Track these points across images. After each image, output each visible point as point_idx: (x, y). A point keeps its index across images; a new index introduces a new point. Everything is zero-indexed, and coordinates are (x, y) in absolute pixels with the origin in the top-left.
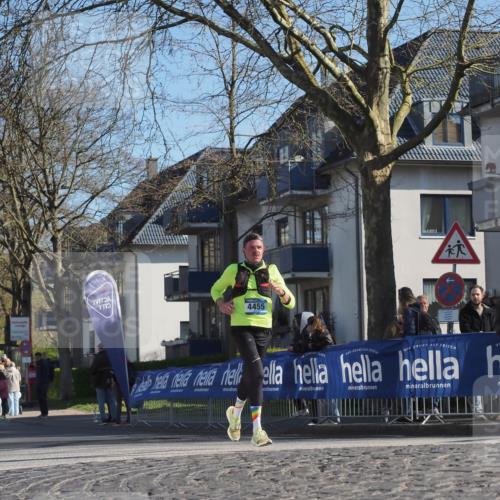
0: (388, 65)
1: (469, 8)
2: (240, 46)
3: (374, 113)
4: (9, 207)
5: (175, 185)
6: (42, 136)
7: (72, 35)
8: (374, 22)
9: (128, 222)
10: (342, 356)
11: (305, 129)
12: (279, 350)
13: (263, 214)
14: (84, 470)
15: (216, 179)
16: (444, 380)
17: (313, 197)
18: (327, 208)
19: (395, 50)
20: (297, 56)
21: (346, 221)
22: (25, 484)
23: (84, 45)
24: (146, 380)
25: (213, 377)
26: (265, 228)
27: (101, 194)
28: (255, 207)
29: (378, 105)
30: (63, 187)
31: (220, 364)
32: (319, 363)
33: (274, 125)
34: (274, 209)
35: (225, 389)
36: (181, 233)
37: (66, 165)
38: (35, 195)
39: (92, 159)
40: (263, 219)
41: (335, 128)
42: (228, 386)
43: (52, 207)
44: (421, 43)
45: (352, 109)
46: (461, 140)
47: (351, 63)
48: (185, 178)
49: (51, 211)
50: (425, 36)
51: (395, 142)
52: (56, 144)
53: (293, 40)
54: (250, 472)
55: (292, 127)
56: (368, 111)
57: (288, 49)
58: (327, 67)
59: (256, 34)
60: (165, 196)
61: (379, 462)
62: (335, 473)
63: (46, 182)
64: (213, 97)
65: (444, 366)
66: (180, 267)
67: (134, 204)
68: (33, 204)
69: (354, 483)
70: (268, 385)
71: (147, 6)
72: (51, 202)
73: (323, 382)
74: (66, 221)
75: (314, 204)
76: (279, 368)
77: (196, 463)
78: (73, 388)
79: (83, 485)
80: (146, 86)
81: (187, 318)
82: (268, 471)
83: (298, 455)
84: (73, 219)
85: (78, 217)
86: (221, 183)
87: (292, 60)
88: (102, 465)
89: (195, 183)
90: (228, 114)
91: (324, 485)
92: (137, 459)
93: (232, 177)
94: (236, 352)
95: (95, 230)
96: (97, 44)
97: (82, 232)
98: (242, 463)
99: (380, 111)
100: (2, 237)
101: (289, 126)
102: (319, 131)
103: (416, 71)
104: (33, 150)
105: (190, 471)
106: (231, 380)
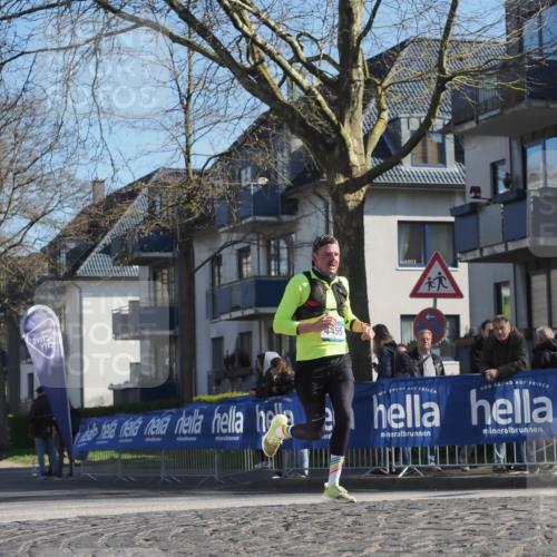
0: (362, 78)
1: (452, 15)
2: (197, 55)
3: (346, 131)
5: (124, 210)
7: (9, 42)
8: (345, 30)
9: (71, 251)
11: (269, 148)
12: (240, 394)
13: (222, 243)
14: (20, 529)
15: (170, 204)
16: (423, 428)
17: (279, 224)
18: (293, 236)
19: (370, 61)
23: (23, 53)
24: (91, 428)
25: (166, 425)
26: (224, 258)
27: (41, 220)
28: (214, 234)
29: (350, 121)
31: (173, 411)
32: (284, 408)
33: (235, 143)
34: (234, 237)
35: (179, 439)
36: (131, 263)
39: (31, 181)
40: (222, 248)
41: (303, 147)
42: (182, 435)
44: (398, 53)
45: (321, 125)
46: (442, 160)
47: (320, 74)
48: (136, 202)
50: (402, 46)
51: (370, 163)
53: (256, 49)
54: (207, 531)
55: (255, 146)
56: (340, 129)
57: (250, 59)
58: (293, 79)
59: (215, 42)
60: (112, 222)
61: (350, 519)
64: (167, 111)
65: (423, 412)
67: (78, 232)
69: (322, 543)
70: (228, 434)
71: (93, 10)
74: (2, 250)
75: (279, 233)
76: (240, 414)
77: (146, 521)
78: (9, 438)
79: (18, 547)
82: (226, 530)
83: (260, 512)
84: (10, 247)
85: (15, 246)
86: (176, 208)
87: (254, 71)
88: (40, 524)
89: (146, 207)
90: (184, 131)
91: (289, 546)
92: (80, 517)
93: (188, 201)
94: (191, 397)
95: (34, 261)
96: (37, 52)
97: (19, 262)
98: (198, 521)
99: (352, 128)
101: (251, 145)
102: (286, 150)
103: (393, 84)
105: (140, 530)
106: (186, 428)
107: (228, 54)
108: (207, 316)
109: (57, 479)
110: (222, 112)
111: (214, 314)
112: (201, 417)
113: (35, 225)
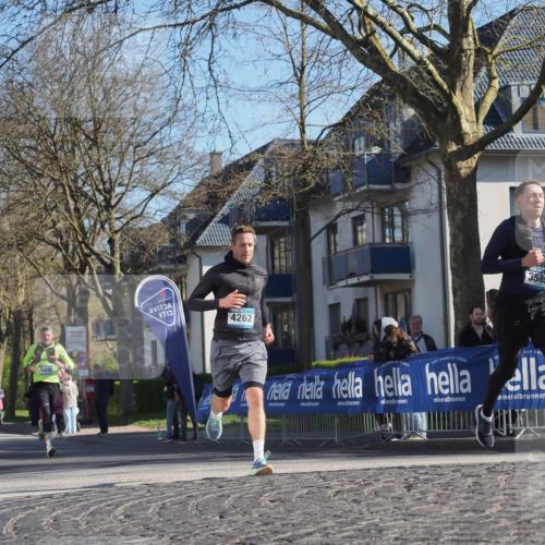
0: (472, 46)
2: (310, 28)
3: (457, 99)
4: (62, 208)
5: (241, 181)
6: (96, 130)
7: (128, 19)
9: (191, 221)
10: (427, 365)
11: (382, 117)
12: (358, 359)
13: (337, 212)
14: (149, 491)
15: (286, 174)
16: (539, 391)
17: (392, 192)
18: (407, 203)
19: (480, 30)
20: (371, 38)
21: (429, 217)
22: (84, 508)
23: (141, 30)
25: (288, 390)
26: (340, 226)
27: (161, 192)
28: (328, 203)
29: (462, 90)
30: (120, 185)
31: (292, 376)
32: (402, 373)
33: (349, 114)
34: (350, 205)
37: (122, 160)
38: (90, 194)
39: (151, 154)
40: (338, 216)
41: (415, 116)
42: (305, 400)
43: (108, 206)
44: (508, 21)
45: (432, 94)
47: (431, 44)
48: (253, 172)
49: (107, 210)
50: (512, 14)
51: (481, 131)
52: (112, 138)
53: (368, 20)
54: (330, 492)
55: (368, 116)
56: (451, 97)
57: (362, 31)
58: (405, 49)
59: (327, 15)
60: (230, 193)
61: (470, 480)
62: (422, 493)
63: (102, 180)
64: (281, 84)
65: (539, 374)
67: (197, 202)
68: (88, 204)
69: (444, 504)
70: (348, 399)
72: (107, 201)
73: (406, 394)
74: (124, 221)
75: (393, 200)
76: (359, 380)
77: (270, 483)
78: (134, 403)
79: (148, 508)
80: (209, 73)
82: (349, 491)
83: (381, 474)
84: (132, 219)
85: (136, 217)
86: (292, 178)
87: (366, 42)
88: (168, 486)
89: (263, 178)
90: (298, 102)
91: (412, 506)
92: (206, 479)
93: (304, 171)
94: (310, 362)
95: (155, 232)
96: (154, 28)
97: (141, 233)
98: (321, 482)
99: (463, 97)
100: (54, 240)
101: (365, 115)
102: (398, 119)
103: (503, 52)
104: (87, 145)
105: (265, 492)
106: (309, 393)
107: (341, 26)
108: (324, 283)
109: (182, 442)
110: (335, 83)
111: (331, 281)
112: (323, 383)
113: (156, 196)
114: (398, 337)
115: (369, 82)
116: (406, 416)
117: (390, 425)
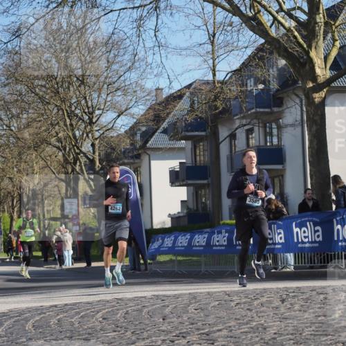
0: (322, 20)
2: (219, 9)
3: (313, 54)
4: (62, 124)
5: (175, 106)
7: (103, 4)
9: (144, 132)
10: (294, 223)
11: (265, 66)
13: (237, 126)
14: (118, 303)
15: (204, 102)
17: (272, 113)
18: (281, 121)
19: (327, 10)
20: (258, 15)
21: (295, 129)
22: (78, 313)
23: (112, 11)
24: (158, 240)
25: (205, 239)
26: (238, 135)
27: (124, 113)
28: (231, 120)
29: (316, 48)
30: (99, 109)
31: (208, 230)
32: (278, 228)
33: (243, 63)
34: (244, 122)
35: (214, 248)
36: (180, 139)
37: (100, 94)
38: (80, 115)
39: (118, 89)
40: (237, 129)
41: (286, 64)
42: (216, 246)
43: (91, 123)
45: (297, 51)
47: (296, 19)
48: (182, 101)
49: (91, 125)
51: (328, 74)
52: (94, 79)
53: (255, 4)
54: (233, 304)
55: (256, 65)
56: (309, 53)
57: (252, 11)
58: (279, 22)
59: (230, 1)
60: (168, 114)
61: (322, 297)
62: (291, 304)
63: (87, 106)
64: (201, 45)
66: (180, 163)
67: (147, 120)
68: (78, 121)
69: (305, 311)
72: (91, 119)
73: (281, 241)
74: (101, 132)
75: (272, 119)
77: (195, 298)
79: (117, 314)
80: (154, 39)
81: (185, 199)
82: (244, 303)
83: (265, 292)
84: (106, 131)
85: (109, 129)
86: (207, 105)
87: (255, 18)
88: (130, 300)
89: (189, 105)
90: (211, 56)
91: (284, 313)
92: (154, 295)
93: (215, 100)
94: (219, 222)
95: (121, 139)
96: (120, 10)
97: (112, 140)
98: (227, 297)
99: (317, 52)
100: (57, 144)
101: (254, 64)
102: (275, 67)
103: (342, 24)
104: (77, 84)
105: (191, 304)
106: (218, 241)
107: (238, 8)
108: (228, 171)
110: (235, 44)
111: (232, 170)
112: (227, 234)
114: (275, 205)
115: (256, 43)
116: (280, 256)
117: (270, 261)
